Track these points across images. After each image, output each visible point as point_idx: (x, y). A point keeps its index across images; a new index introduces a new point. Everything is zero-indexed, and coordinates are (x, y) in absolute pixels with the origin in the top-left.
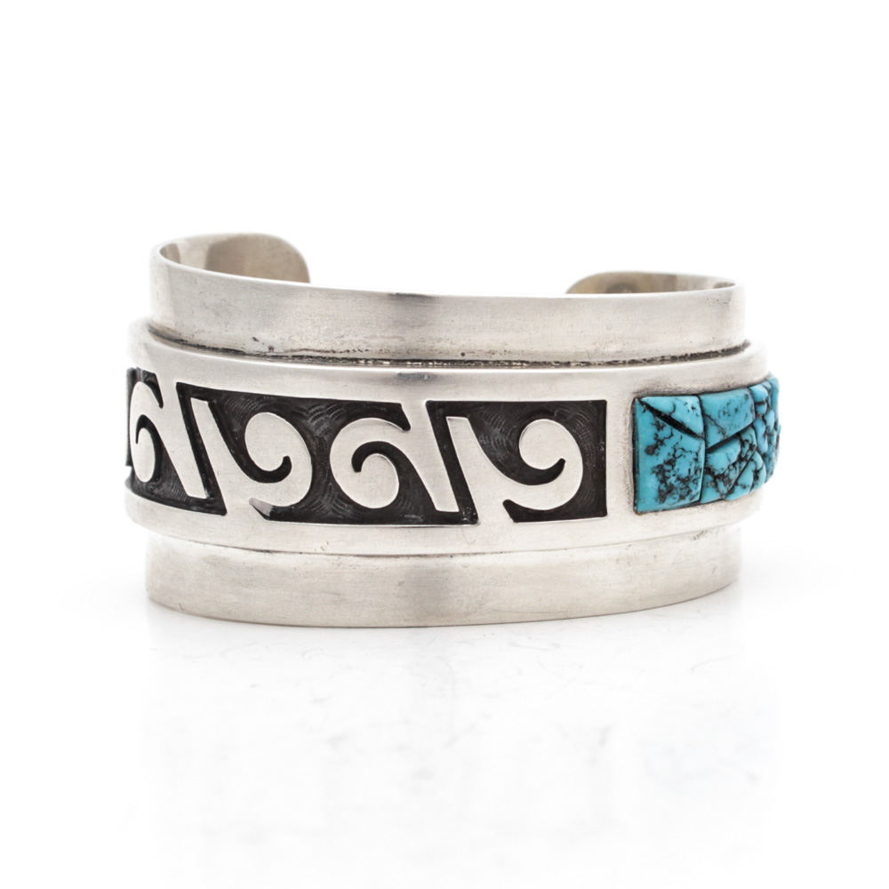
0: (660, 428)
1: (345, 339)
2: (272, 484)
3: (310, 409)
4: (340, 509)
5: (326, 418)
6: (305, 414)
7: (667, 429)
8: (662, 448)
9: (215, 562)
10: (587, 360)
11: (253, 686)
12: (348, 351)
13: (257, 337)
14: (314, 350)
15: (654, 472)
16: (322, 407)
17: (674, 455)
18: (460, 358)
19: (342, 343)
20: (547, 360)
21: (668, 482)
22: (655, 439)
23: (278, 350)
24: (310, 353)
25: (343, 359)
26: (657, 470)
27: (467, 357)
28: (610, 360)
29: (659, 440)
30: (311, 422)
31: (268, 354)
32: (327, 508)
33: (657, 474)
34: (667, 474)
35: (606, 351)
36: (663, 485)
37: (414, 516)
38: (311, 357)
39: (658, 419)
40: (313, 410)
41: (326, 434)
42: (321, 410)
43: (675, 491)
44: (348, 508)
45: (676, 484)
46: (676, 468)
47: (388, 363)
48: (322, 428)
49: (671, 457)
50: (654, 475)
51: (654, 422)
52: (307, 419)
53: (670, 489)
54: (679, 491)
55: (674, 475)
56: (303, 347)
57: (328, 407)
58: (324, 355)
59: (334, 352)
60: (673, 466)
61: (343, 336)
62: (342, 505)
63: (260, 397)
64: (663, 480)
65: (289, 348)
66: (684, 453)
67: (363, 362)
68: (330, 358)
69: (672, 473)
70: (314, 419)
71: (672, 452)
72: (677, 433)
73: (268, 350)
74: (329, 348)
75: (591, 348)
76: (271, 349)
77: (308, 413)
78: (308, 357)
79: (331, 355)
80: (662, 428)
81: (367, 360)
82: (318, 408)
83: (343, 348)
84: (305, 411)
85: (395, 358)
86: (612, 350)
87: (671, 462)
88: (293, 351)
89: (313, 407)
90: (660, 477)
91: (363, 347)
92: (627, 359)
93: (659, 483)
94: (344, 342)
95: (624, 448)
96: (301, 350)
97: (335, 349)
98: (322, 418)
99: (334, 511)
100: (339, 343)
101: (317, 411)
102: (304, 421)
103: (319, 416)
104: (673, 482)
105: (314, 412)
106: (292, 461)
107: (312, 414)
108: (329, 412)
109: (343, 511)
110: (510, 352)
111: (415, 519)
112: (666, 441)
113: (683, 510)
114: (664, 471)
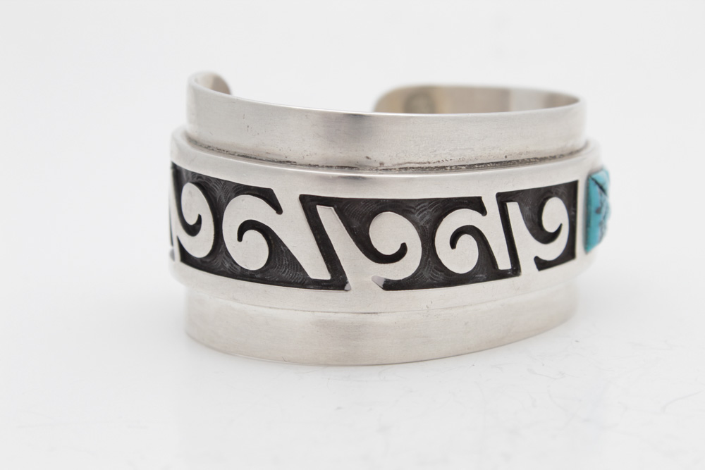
1: (437, 153)
2: (391, 264)
3: (417, 206)
4: (435, 277)
5: (428, 212)
6: (413, 210)
9: (324, 325)
11: (339, 408)
12: (439, 161)
13: (370, 156)
14: (415, 163)
16: (425, 204)
18: (505, 160)
19: (435, 156)
22: (601, 203)
23: (388, 164)
24: (412, 165)
25: (436, 167)
27: (508, 159)
30: (418, 216)
31: (379, 168)
32: (427, 277)
37: (481, 275)
38: (413, 168)
40: (419, 207)
41: (428, 223)
42: (424, 206)
44: (441, 275)
47: (464, 167)
48: (425, 220)
52: (414, 214)
56: (407, 161)
57: (430, 203)
58: (422, 166)
59: (429, 163)
60: (605, 220)
61: (435, 151)
62: (436, 274)
63: (378, 201)
65: (396, 163)
67: (448, 168)
68: (426, 168)
70: (419, 214)
71: (605, 210)
73: (379, 165)
74: (426, 161)
76: (382, 164)
77: (415, 209)
78: (410, 168)
79: (427, 165)
81: (451, 167)
82: (423, 205)
83: (435, 160)
84: (413, 208)
85: (469, 164)
87: (604, 217)
88: (399, 164)
89: (419, 204)
91: (448, 158)
94: (436, 155)
95: (584, 211)
96: (406, 163)
97: (430, 161)
98: (425, 212)
99: (431, 278)
100: (433, 156)
101: (422, 207)
102: (412, 216)
103: (423, 211)
105: (420, 209)
106: (407, 246)
107: (418, 210)
108: (430, 208)
109: (437, 277)
110: (529, 152)
111: (481, 277)
112: (604, 203)
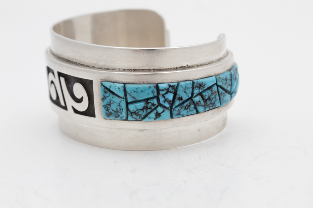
0: (105, 93)
7: (108, 93)
8: (105, 99)
10: (94, 66)
15: (103, 107)
17: (110, 103)
20: (85, 64)
21: (109, 111)
22: (103, 96)
26: (105, 106)
27: (69, 59)
28: (101, 67)
29: (104, 97)
33: (105, 108)
34: (108, 108)
35: (100, 64)
36: (108, 112)
39: (105, 89)
43: (112, 114)
45: (113, 112)
46: (111, 107)
49: (109, 103)
50: (104, 108)
51: (104, 90)
53: (111, 114)
54: (114, 115)
55: (111, 109)
60: (110, 106)
64: (108, 110)
66: (114, 103)
69: (110, 108)
71: (109, 101)
72: (111, 95)
75: (96, 62)
80: (106, 93)
86: (101, 64)
87: (110, 105)
90: (106, 109)
92: (106, 68)
93: (106, 111)
95: (99, 97)
104: (111, 111)
110: (77, 60)
112: (107, 98)
113: (122, 121)
114: (107, 107)
